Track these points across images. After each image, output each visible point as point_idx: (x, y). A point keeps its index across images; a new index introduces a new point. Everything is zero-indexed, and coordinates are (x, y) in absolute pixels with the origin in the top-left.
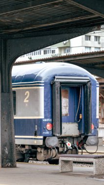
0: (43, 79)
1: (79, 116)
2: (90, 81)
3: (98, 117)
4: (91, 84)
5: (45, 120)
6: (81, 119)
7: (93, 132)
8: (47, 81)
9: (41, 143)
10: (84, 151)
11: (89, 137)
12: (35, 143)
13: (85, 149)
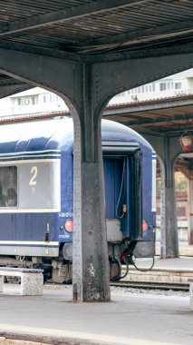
0: (60, 145)
1: (122, 208)
2: (139, 149)
3: (154, 210)
4: (141, 154)
5: (63, 215)
6: (126, 213)
7: (145, 234)
8: (66, 149)
9: (55, 253)
10: (131, 266)
11: (138, 244)
12: (46, 253)
13: (133, 264)
